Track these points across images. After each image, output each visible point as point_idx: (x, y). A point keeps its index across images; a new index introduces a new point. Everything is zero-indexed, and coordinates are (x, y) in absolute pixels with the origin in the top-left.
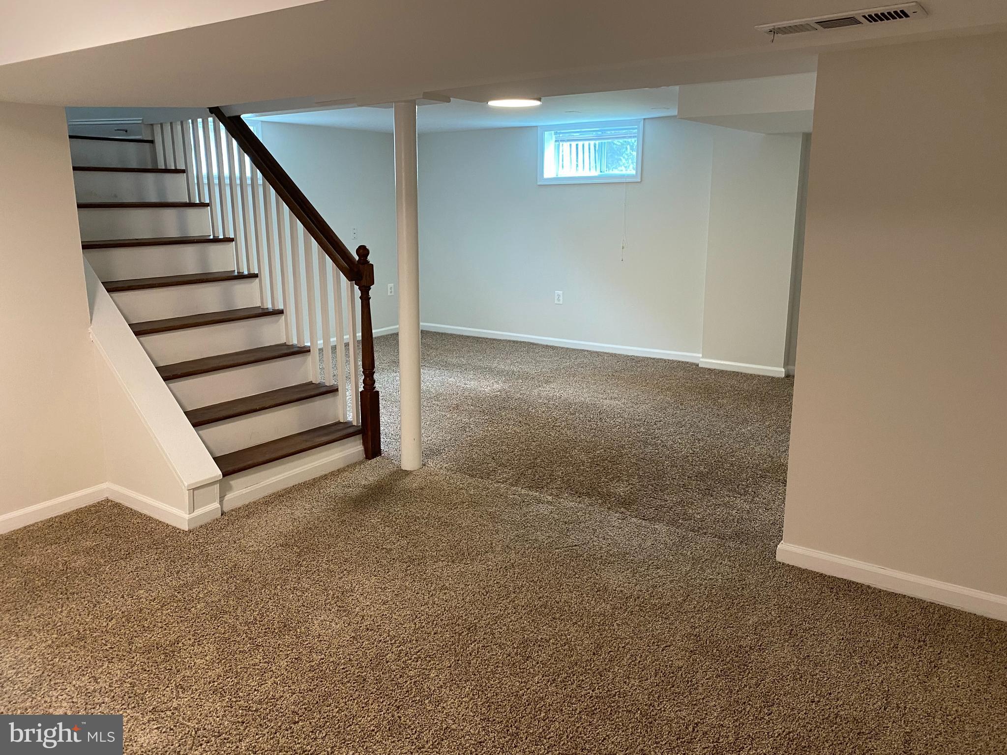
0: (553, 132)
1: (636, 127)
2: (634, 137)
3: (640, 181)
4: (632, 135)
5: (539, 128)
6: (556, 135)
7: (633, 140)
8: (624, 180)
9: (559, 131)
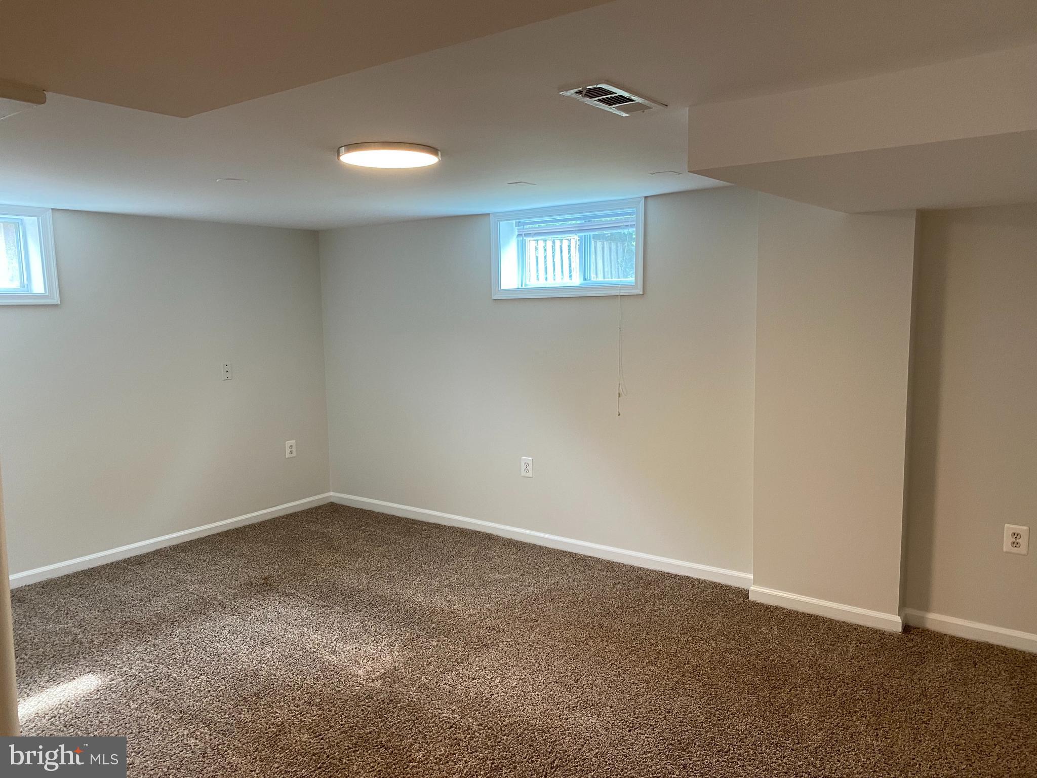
0: (514, 221)
1: (634, 210)
2: (632, 226)
3: (641, 293)
4: (629, 224)
5: (491, 216)
6: (519, 226)
7: (631, 230)
8: (618, 291)
9: (522, 221)
